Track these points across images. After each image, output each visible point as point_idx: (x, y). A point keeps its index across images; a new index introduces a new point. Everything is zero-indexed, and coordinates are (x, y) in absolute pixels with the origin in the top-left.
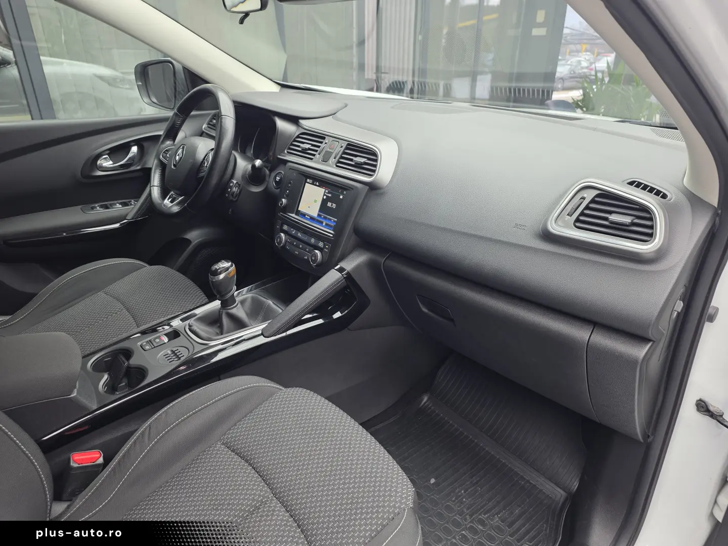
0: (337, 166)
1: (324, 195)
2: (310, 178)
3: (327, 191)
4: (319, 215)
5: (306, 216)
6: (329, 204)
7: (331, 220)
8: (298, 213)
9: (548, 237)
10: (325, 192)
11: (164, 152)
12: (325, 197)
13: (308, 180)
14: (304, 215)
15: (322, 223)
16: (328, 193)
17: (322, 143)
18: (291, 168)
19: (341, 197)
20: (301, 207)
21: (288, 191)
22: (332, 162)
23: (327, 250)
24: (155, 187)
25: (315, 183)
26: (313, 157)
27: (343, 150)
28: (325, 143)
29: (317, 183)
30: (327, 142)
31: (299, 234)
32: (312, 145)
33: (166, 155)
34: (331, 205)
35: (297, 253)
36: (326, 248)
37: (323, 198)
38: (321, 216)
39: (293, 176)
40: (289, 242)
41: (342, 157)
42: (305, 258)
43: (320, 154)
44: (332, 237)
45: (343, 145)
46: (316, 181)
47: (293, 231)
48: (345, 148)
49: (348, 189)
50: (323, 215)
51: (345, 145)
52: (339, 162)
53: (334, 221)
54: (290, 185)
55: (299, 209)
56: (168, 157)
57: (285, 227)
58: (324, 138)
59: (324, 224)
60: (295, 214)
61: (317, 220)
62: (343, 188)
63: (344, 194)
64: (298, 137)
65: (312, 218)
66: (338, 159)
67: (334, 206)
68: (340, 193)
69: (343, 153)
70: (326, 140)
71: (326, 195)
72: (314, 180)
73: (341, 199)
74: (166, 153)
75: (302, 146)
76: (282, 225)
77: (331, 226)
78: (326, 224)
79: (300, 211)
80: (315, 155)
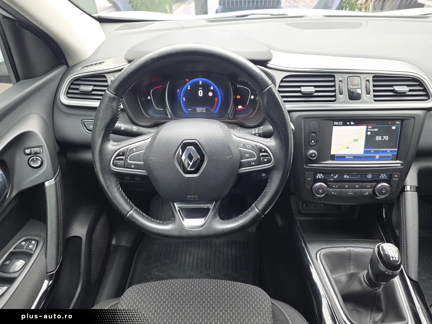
0: (375, 101)
1: (367, 131)
2: (338, 120)
3: (371, 127)
4: (365, 152)
5: (346, 157)
6: (378, 138)
7: (386, 151)
8: (333, 157)
10: (367, 128)
11: (114, 160)
12: (369, 133)
13: (336, 123)
14: (342, 157)
15: (375, 157)
16: (372, 128)
17: (334, 81)
18: (306, 118)
19: (394, 128)
20: (334, 151)
21: (313, 141)
22: (368, 98)
23: (397, 179)
24: (131, 212)
25: (348, 123)
26: (333, 99)
27: (371, 83)
28: (340, 81)
29: (352, 123)
30: (341, 79)
31: (345, 176)
32: (315, 86)
33: (123, 162)
34: (382, 138)
35: (352, 194)
36: (396, 178)
37: (367, 135)
38: (369, 152)
39: (313, 124)
40: (335, 188)
41: (374, 91)
42: (365, 194)
43: (341, 93)
44: (401, 166)
45: (368, 78)
46: (350, 120)
47: (334, 176)
48: (374, 81)
49: (402, 119)
50: (372, 150)
51: (370, 78)
52: (375, 96)
53: (391, 151)
54: (314, 135)
55: (332, 153)
56: (132, 164)
57: (320, 176)
58: (334, 76)
59: (377, 157)
60: (329, 160)
61: (365, 157)
62: (393, 119)
63: (397, 124)
64: (282, 81)
65: (356, 157)
66: (372, 93)
67: (386, 138)
68: (390, 125)
69: (374, 86)
70: (338, 77)
71: (370, 131)
72: (346, 121)
73: (394, 129)
74: (122, 159)
75: (302, 91)
76: (315, 175)
77: (389, 157)
78: (380, 157)
79: (335, 155)
80: (334, 96)
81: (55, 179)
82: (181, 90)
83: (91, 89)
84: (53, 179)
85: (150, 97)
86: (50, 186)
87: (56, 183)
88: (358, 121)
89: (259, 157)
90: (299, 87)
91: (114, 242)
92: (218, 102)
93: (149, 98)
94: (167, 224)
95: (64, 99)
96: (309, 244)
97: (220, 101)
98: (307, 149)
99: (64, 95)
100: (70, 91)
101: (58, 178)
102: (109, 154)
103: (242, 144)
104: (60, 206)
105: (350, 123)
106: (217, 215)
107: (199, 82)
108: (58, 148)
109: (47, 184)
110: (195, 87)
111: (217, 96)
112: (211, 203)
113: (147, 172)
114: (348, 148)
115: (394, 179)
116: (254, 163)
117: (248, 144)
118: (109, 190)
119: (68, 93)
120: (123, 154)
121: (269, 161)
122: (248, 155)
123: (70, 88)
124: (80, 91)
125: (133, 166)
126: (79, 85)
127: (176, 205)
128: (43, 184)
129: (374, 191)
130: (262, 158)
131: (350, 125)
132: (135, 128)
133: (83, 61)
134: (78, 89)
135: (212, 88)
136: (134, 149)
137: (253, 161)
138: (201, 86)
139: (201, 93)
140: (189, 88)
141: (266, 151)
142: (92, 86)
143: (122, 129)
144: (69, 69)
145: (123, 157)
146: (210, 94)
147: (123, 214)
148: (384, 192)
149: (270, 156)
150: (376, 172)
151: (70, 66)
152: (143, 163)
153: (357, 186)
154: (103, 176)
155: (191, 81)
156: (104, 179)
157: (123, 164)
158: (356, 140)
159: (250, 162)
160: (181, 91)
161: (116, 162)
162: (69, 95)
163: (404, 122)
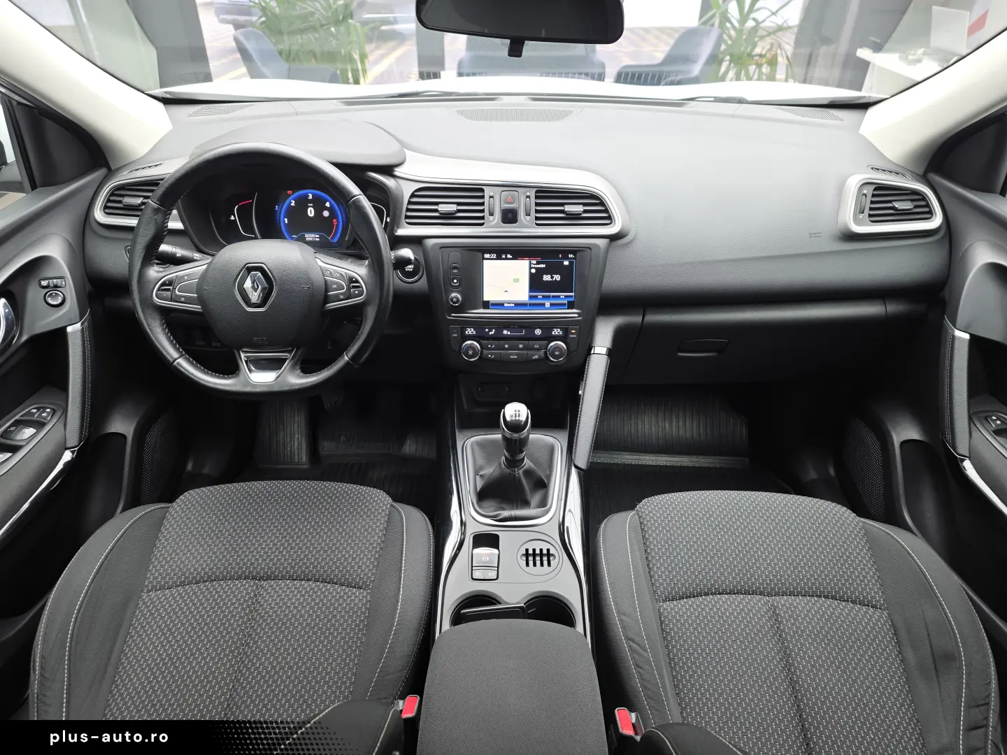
0: (537, 224)
1: (531, 268)
2: (490, 252)
3: (535, 262)
4: (531, 297)
5: (506, 305)
6: (547, 278)
7: (559, 296)
8: (486, 305)
9: (851, 237)
10: (530, 264)
12: (533, 271)
13: (487, 256)
14: (500, 305)
15: (544, 305)
16: (538, 263)
17: (483, 197)
18: (443, 247)
19: (566, 263)
20: (487, 296)
21: (455, 281)
22: (526, 221)
23: (575, 336)
24: (179, 360)
25: (504, 256)
26: (481, 222)
27: (533, 200)
28: (491, 197)
29: (509, 256)
30: (492, 194)
31: (505, 332)
32: (459, 204)
33: (169, 293)
34: (552, 278)
35: (515, 357)
36: (573, 334)
37: (531, 273)
38: (536, 297)
39: (455, 256)
40: (491, 349)
41: (537, 211)
42: (534, 358)
43: (491, 214)
44: (578, 317)
45: (528, 194)
46: (506, 252)
47: (489, 332)
48: (537, 197)
49: (575, 251)
50: (540, 295)
51: (532, 193)
52: (537, 218)
53: (566, 296)
54: (455, 271)
55: (486, 299)
56: (181, 296)
57: (470, 331)
58: (482, 190)
59: (548, 304)
60: (480, 308)
61: (531, 305)
62: (565, 252)
63: (571, 258)
64: (413, 196)
65: (518, 305)
66: (533, 214)
67: (557, 277)
68: (561, 259)
69: (537, 204)
70: (488, 192)
71: (534, 268)
72: (501, 252)
73: (566, 266)
74: (169, 290)
75: (439, 209)
76: (463, 330)
77: (564, 304)
78: (551, 305)
79: (489, 301)
80: (483, 218)
81: (82, 324)
82: (280, 206)
83: (139, 202)
84: (80, 323)
85: (235, 217)
86: (74, 333)
87: (83, 329)
88: (518, 253)
89: (349, 288)
90: (437, 204)
91: (189, 467)
92: (337, 226)
93: (232, 218)
94: (229, 378)
95: (99, 215)
96: (460, 431)
97: (341, 224)
98: (448, 292)
99: (100, 209)
100: (109, 204)
101: (86, 324)
102: (151, 282)
103: (329, 272)
104: (89, 361)
105: (506, 256)
106: (298, 367)
107: (308, 196)
108: (88, 287)
109: (69, 329)
110: (303, 203)
111: (336, 217)
112: (290, 352)
113: (202, 308)
114: (506, 291)
115: (571, 336)
116: (342, 297)
117: (336, 271)
118: (150, 329)
119: (106, 207)
120: (170, 283)
121: (360, 294)
122: (335, 286)
123: (109, 201)
124: (124, 205)
125: (183, 299)
126: (123, 196)
127: (243, 355)
128: (64, 328)
129: (546, 353)
130: (352, 290)
131: (506, 259)
132: (198, 255)
133: (131, 163)
134: (120, 202)
135: (328, 204)
136: (186, 278)
137: (341, 294)
138: (310, 201)
139: (311, 212)
140: (293, 204)
141: (357, 281)
142: (142, 199)
143: (178, 255)
144: (111, 172)
145: (171, 287)
146: (326, 214)
147: (169, 361)
148: (557, 353)
149: (362, 287)
150: (547, 325)
151: (113, 168)
152: (196, 295)
153: (521, 346)
154: (143, 311)
155: (297, 194)
156: (144, 316)
157: (170, 296)
158: (516, 280)
159: (337, 295)
160: (282, 207)
161: (160, 294)
162: (107, 211)
163: (578, 254)
